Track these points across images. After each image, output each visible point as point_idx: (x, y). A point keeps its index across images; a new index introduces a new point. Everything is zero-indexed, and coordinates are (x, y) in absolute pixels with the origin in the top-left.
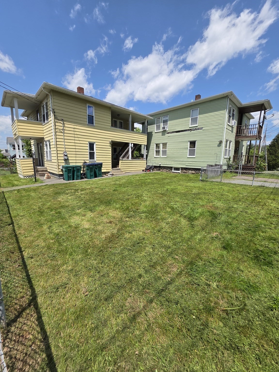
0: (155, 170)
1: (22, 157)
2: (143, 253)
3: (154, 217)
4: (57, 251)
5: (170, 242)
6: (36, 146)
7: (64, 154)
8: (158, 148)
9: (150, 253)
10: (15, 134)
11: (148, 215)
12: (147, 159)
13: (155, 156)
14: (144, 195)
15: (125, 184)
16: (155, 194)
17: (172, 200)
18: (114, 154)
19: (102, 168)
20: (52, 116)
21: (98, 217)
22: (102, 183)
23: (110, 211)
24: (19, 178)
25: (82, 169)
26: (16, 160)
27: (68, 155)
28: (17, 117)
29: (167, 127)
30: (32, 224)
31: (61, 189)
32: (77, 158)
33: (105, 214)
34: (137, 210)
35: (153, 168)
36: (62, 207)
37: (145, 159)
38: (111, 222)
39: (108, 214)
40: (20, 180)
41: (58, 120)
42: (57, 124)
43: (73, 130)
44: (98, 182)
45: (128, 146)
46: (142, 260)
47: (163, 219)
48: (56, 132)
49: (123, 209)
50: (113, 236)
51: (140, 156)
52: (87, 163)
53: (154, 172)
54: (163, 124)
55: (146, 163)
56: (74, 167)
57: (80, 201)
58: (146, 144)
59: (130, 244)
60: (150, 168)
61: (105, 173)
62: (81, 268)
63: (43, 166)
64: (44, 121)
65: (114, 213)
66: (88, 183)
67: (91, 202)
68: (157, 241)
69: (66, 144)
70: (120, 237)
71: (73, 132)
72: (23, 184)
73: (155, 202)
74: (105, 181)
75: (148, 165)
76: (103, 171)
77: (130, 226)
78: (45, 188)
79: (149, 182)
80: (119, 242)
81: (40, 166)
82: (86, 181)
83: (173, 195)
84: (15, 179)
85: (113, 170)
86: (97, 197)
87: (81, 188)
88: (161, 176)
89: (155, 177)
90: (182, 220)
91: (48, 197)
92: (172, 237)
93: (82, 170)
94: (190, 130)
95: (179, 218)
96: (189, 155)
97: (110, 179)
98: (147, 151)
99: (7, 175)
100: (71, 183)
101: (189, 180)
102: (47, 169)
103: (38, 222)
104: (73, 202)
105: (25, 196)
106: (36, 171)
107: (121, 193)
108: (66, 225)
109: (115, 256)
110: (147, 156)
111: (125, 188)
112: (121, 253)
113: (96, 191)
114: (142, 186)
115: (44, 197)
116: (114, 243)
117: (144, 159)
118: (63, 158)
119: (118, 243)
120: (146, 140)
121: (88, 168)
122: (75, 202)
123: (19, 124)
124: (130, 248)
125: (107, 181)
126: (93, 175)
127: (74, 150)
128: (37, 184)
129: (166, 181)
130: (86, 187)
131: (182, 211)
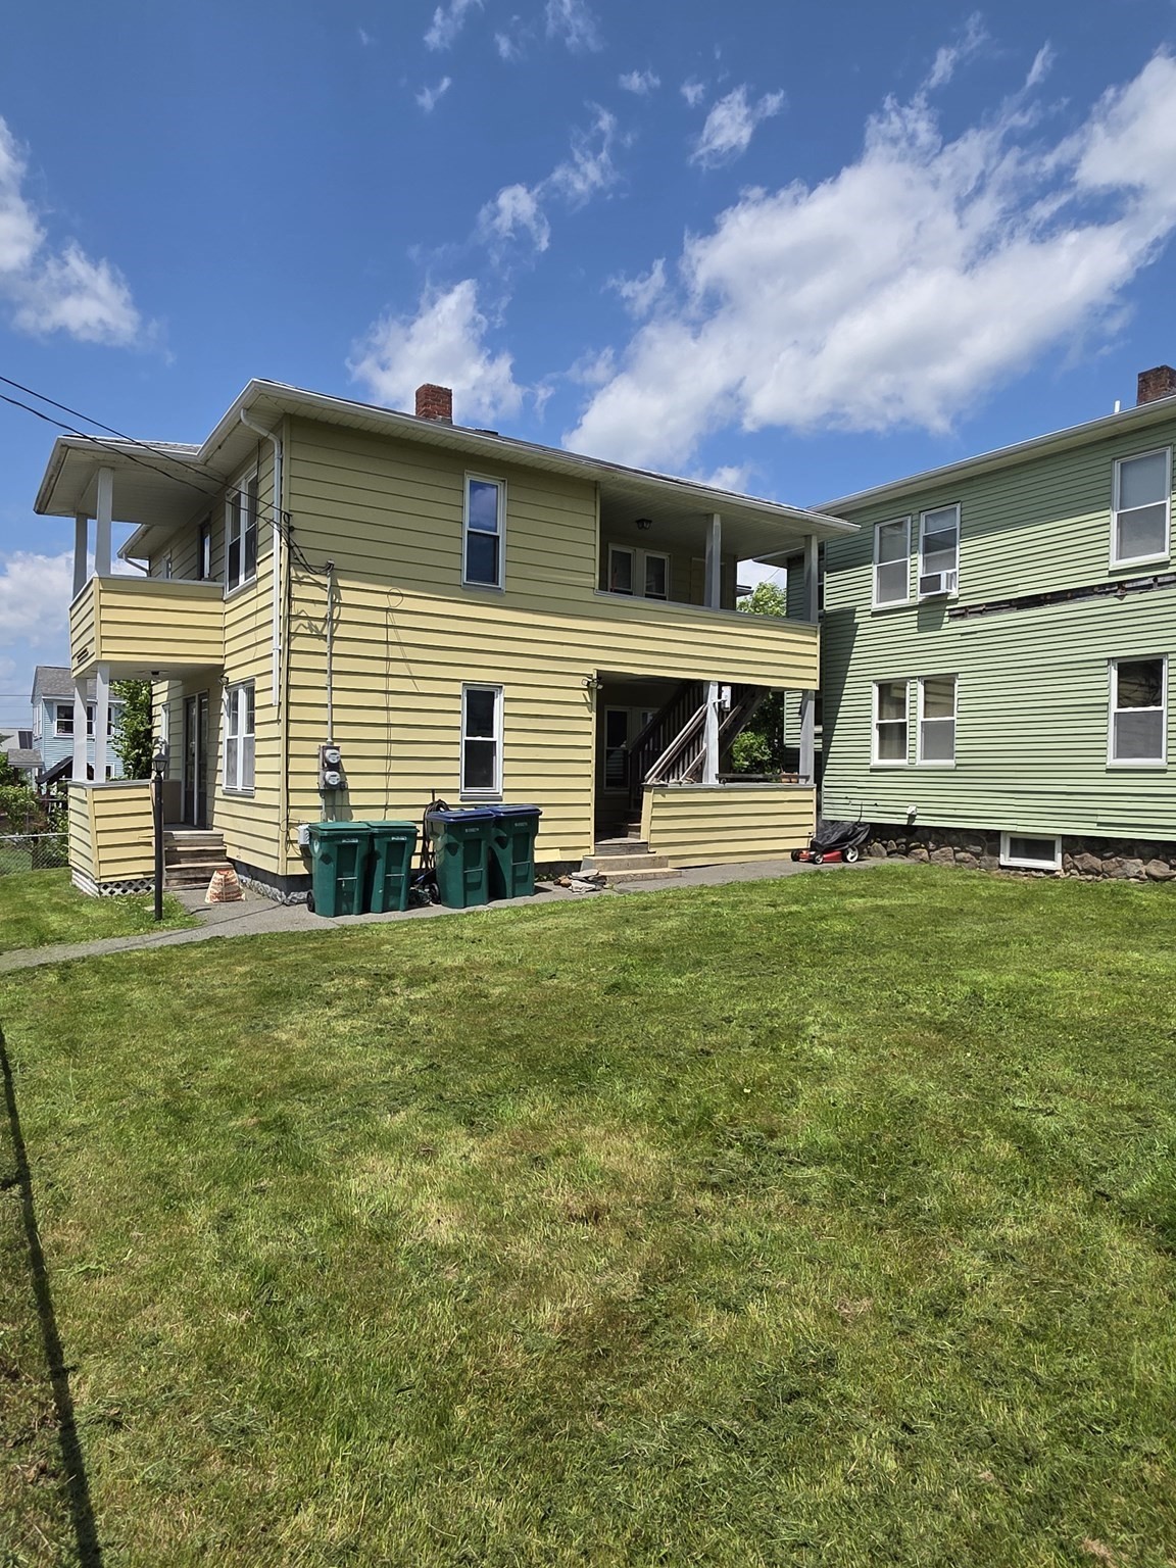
0: (880, 854)
1: (100, 778)
2: (833, 1483)
3: (893, 1200)
4: (263, 1392)
5: (1032, 1408)
6: (180, 716)
7: (325, 760)
8: (892, 710)
9: (884, 1485)
10: (82, 655)
11: (852, 1178)
12: (818, 779)
13: (876, 761)
14: (811, 1030)
15: (681, 947)
16: (886, 1024)
17: (1017, 1075)
18: (609, 753)
19: (538, 841)
20: (275, 550)
21: (513, 1171)
22: (536, 937)
23: (588, 1130)
24: (72, 896)
25: (420, 844)
26: (72, 791)
27: (347, 765)
28: (103, 563)
29: (951, 577)
30: (127, 1191)
31: (296, 967)
32: (395, 782)
33: (558, 1153)
34: (772, 1135)
35: (863, 837)
36: (299, 1087)
37: (807, 778)
38: (594, 1215)
39: (577, 1150)
40: (76, 908)
41: (307, 568)
42: (298, 591)
43: (380, 617)
44: (514, 931)
45: (702, 700)
46: (826, 1537)
47: (960, 1219)
48: (290, 636)
49: (673, 1121)
50: (613, 1319)
51: (773, 764)
52: (447, 807)
53: (871, 862)
54: (926, 561)
55: (812, 807)
56: (373, 836)
57: (403, 1054)
58: (815, 686)
59: (733, 1398)
60: (844, 839)
61: (555, 871)
62: (411, 1544)
63: (204, 823)
64: (234, 576)
65: (618, 1152)
66: (451, 930)
67: (465, 1066)
68: (927, 1396)
69: (339, 698)
70: (659, 1330)
71: (380, 634)
72: (92, 934)
73: (894, 1081)
74: (551, 922)
75: (827, 817)
76: (540, 857)
77: (729, 1257)
78: (208, 959)
79: (844, 937)
80: (659, 1370)
81: (188, 823)
82: (438, 919)
83: (1020, 1040)
84: (55, 900)
85: (599, 850)
86: (508, 1027)
87: (407, 967)
88: (921, 898)
89: (879, 902)
90: (1111, 1234)
91: (223, 1019)
92: (1041, 1371)
93: (419, 849)
94: (1119, 588)
95: (1084, 1223)
96: (1119, 755)
97: (580, 907)
98: (819, 729)
99: (13, 875)
100: (351, 929)
101: (1131, 924)
102: (222, 843)
103: (158, 1181)
104: (359, 1053)
105: (98, 1007)
106: (165, 854)
107: (659, 1009)
108: (317, 1213)
109: (633, 1475)
110: (820, 760)
111: (679, 973)
112: (671, 1463)
113: (497, 991)
114: (793, 962)
115: (201, 1014)
116: (624, 1376)
117: (802, 782)
118: (314, 782)
119: (649, 1376)
120: (816, 662)
121: (453, 840)
122: (372, 1060)
123: (107, 599)
124: (735, 1427)
125: (565, 921)
126: (478, 885)
127: (381, 733)
128: (165, 933)
129: (960, 933)
130: (438, 959)
131: (1103, 1169)
